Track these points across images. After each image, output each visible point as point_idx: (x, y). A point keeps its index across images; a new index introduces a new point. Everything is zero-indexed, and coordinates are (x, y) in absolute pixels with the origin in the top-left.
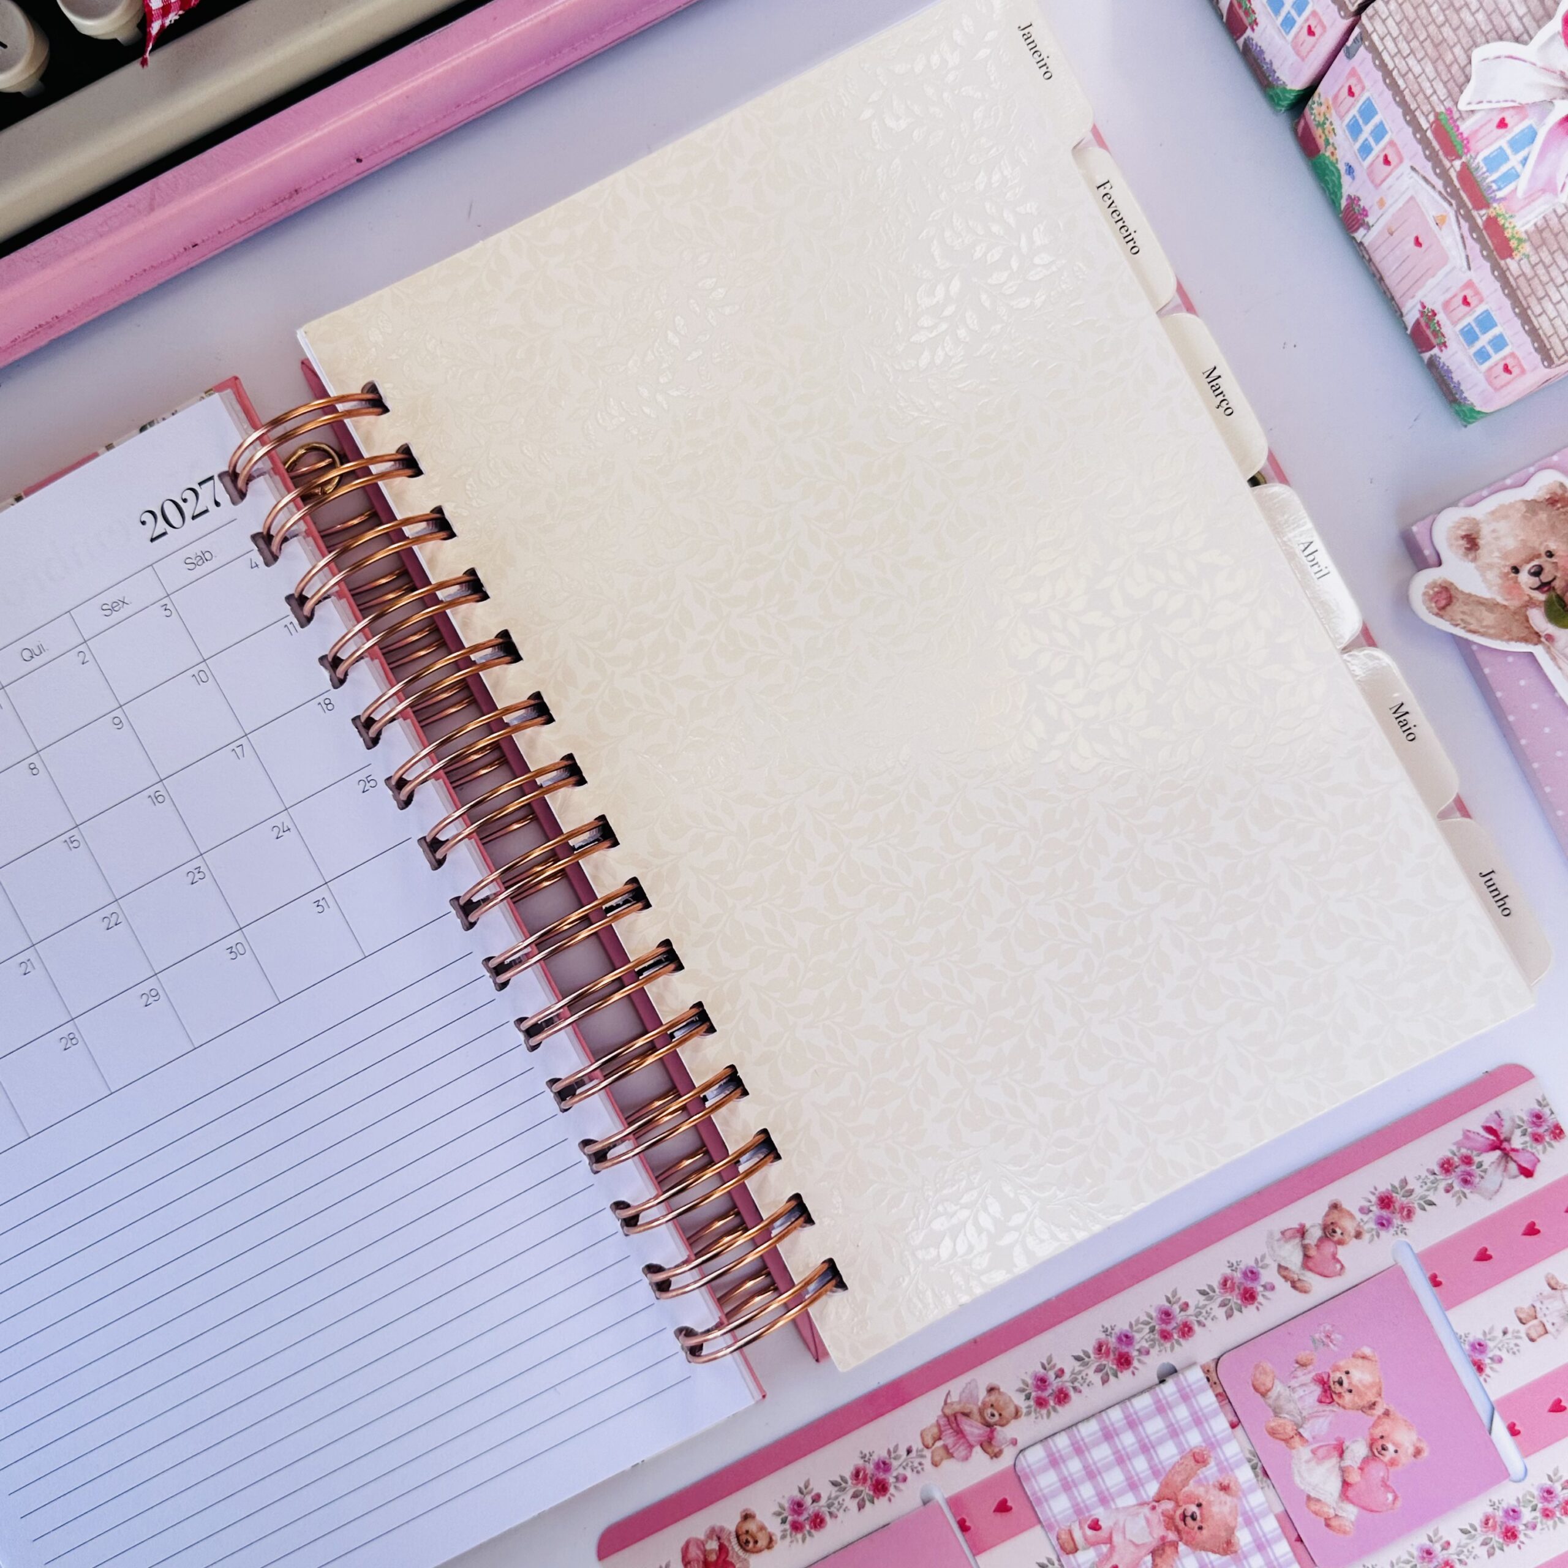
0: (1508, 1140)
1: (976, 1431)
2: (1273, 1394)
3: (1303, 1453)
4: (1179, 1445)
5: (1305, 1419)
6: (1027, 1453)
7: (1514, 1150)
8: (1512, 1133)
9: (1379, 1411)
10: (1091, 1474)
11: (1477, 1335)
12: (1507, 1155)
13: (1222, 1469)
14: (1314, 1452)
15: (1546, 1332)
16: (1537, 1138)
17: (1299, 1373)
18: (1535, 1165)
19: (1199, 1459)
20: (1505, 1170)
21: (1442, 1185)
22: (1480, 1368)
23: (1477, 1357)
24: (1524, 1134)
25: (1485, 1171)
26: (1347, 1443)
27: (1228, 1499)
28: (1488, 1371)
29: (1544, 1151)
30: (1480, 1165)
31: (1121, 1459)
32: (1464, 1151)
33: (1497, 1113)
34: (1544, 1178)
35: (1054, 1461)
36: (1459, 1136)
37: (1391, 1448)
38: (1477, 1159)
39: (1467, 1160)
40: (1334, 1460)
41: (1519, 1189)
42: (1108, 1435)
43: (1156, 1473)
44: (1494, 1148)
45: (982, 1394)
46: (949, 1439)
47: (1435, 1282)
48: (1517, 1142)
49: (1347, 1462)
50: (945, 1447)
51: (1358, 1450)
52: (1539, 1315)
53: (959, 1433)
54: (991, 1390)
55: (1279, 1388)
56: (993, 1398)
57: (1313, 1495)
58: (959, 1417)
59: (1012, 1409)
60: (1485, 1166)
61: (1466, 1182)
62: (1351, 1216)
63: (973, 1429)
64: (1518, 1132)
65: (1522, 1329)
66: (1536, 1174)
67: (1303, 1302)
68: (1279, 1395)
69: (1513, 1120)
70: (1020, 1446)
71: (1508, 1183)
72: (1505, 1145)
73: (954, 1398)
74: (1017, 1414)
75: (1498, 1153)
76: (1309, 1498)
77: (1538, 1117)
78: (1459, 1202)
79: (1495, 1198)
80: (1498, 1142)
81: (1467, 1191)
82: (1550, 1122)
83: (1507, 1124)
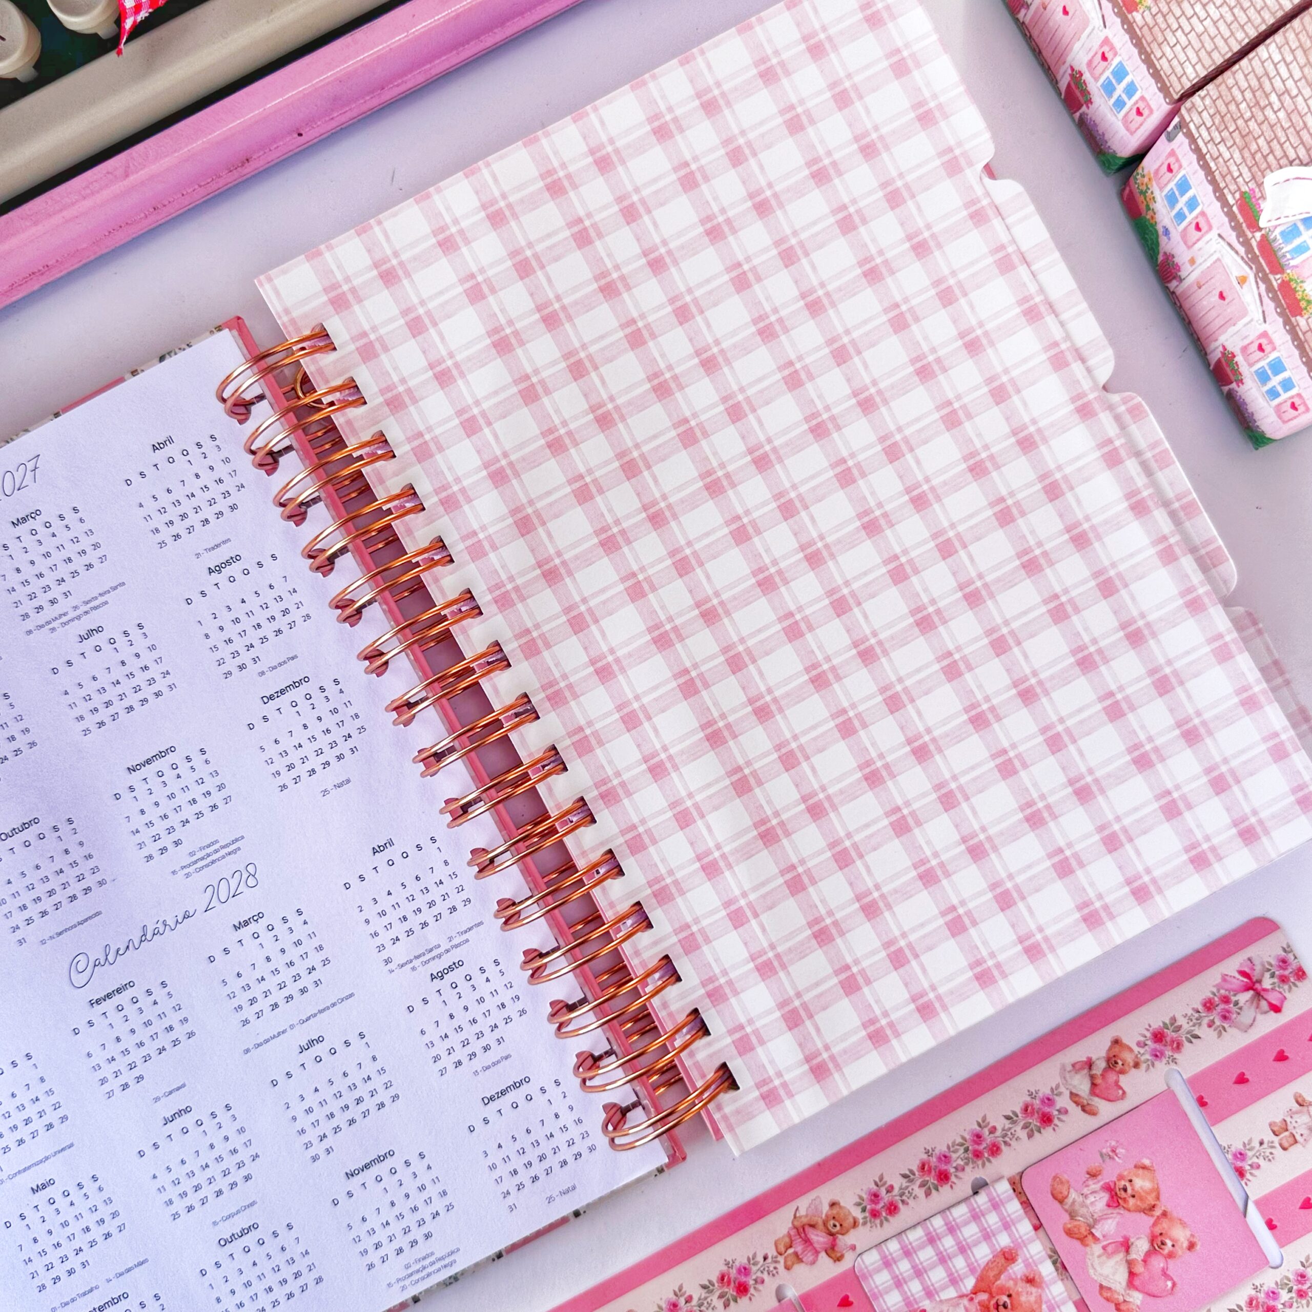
0: (1259, 981)
1: (821, 1239)
2: (1069, 1201)
3: (1097, 1249)
4: (992, 1246)
5: (1096, 1221)
6: (864, 1256)
7: (1265, 990)
8: (1263, 975)
9: (1158, 1212)
10: (919, 1273)
11: (1238, 1146)
12: (1259, 995)
13: (1027, 1265)
14: (1104, 1248)
15: (1296, 1142)
16: (1284, 980)
17: (1090, 1182)
18: (1282, 1004)
19: (1008, 1256)
20: (1257, 1007)
21: (1205, 1021)
22: (1241, 1173)
23: (1239, 1164)
24: (1273, 976)
25: (1241, 1008)
26: (1132, 1240)
27: (1034, 1290)
28: (1248, 1176)
29: (1290, 990)
30: (1236, 1003)
31: (943, 1259)
32: (1223, 992)
33: (1250, 959)
34: (1290, 1012)
35: (888, 1263)
36: (1218, 980)
37: (1169, 1243)
38: (1234, 999)
39: (1226, 1000)
40: (1121, 1256)
41: (1268, 1023)
42: (932, 1240)
43: (972, 1270)
44: (1247, 988)
45: (825, 1208)
46: (799, 1248)
47: (1202, 1103)
48: (1267, 983)
49: (1133, 1256)
50: (796, 1254)
51: (1141, 1246)
52: (1290, 1127)
53: (807, 1241)
54: (833, 1205)
55: (1073, 1195)
56: (834, 1212)
57: (1104, 1284)
58: (807, 1229)
59: (851, 1220)
60: (1241, 1004)
61: (1225, 1018)
62: (1131, 1050)
63: (819, 1238)
64: (1267, 975)
65: (1276, 1139)
66: (1284, 1010)
67: (1093, 1122)
68: (1074, 1202)
69: (1263, 965)
70: (858, 1250)
71: (1260, 1017)
72: (1257, 986)
73: (802, 1212)
74: (855, 1224)
75: (1251, 993)
76: (1101, 1287)
77: (1284, 962)
78: (1220, 1035)
79: (1250, 1031)
80: (1251, 984)
81: (1226, 1025)
82: (1294, 965)
83: (1258, 968)
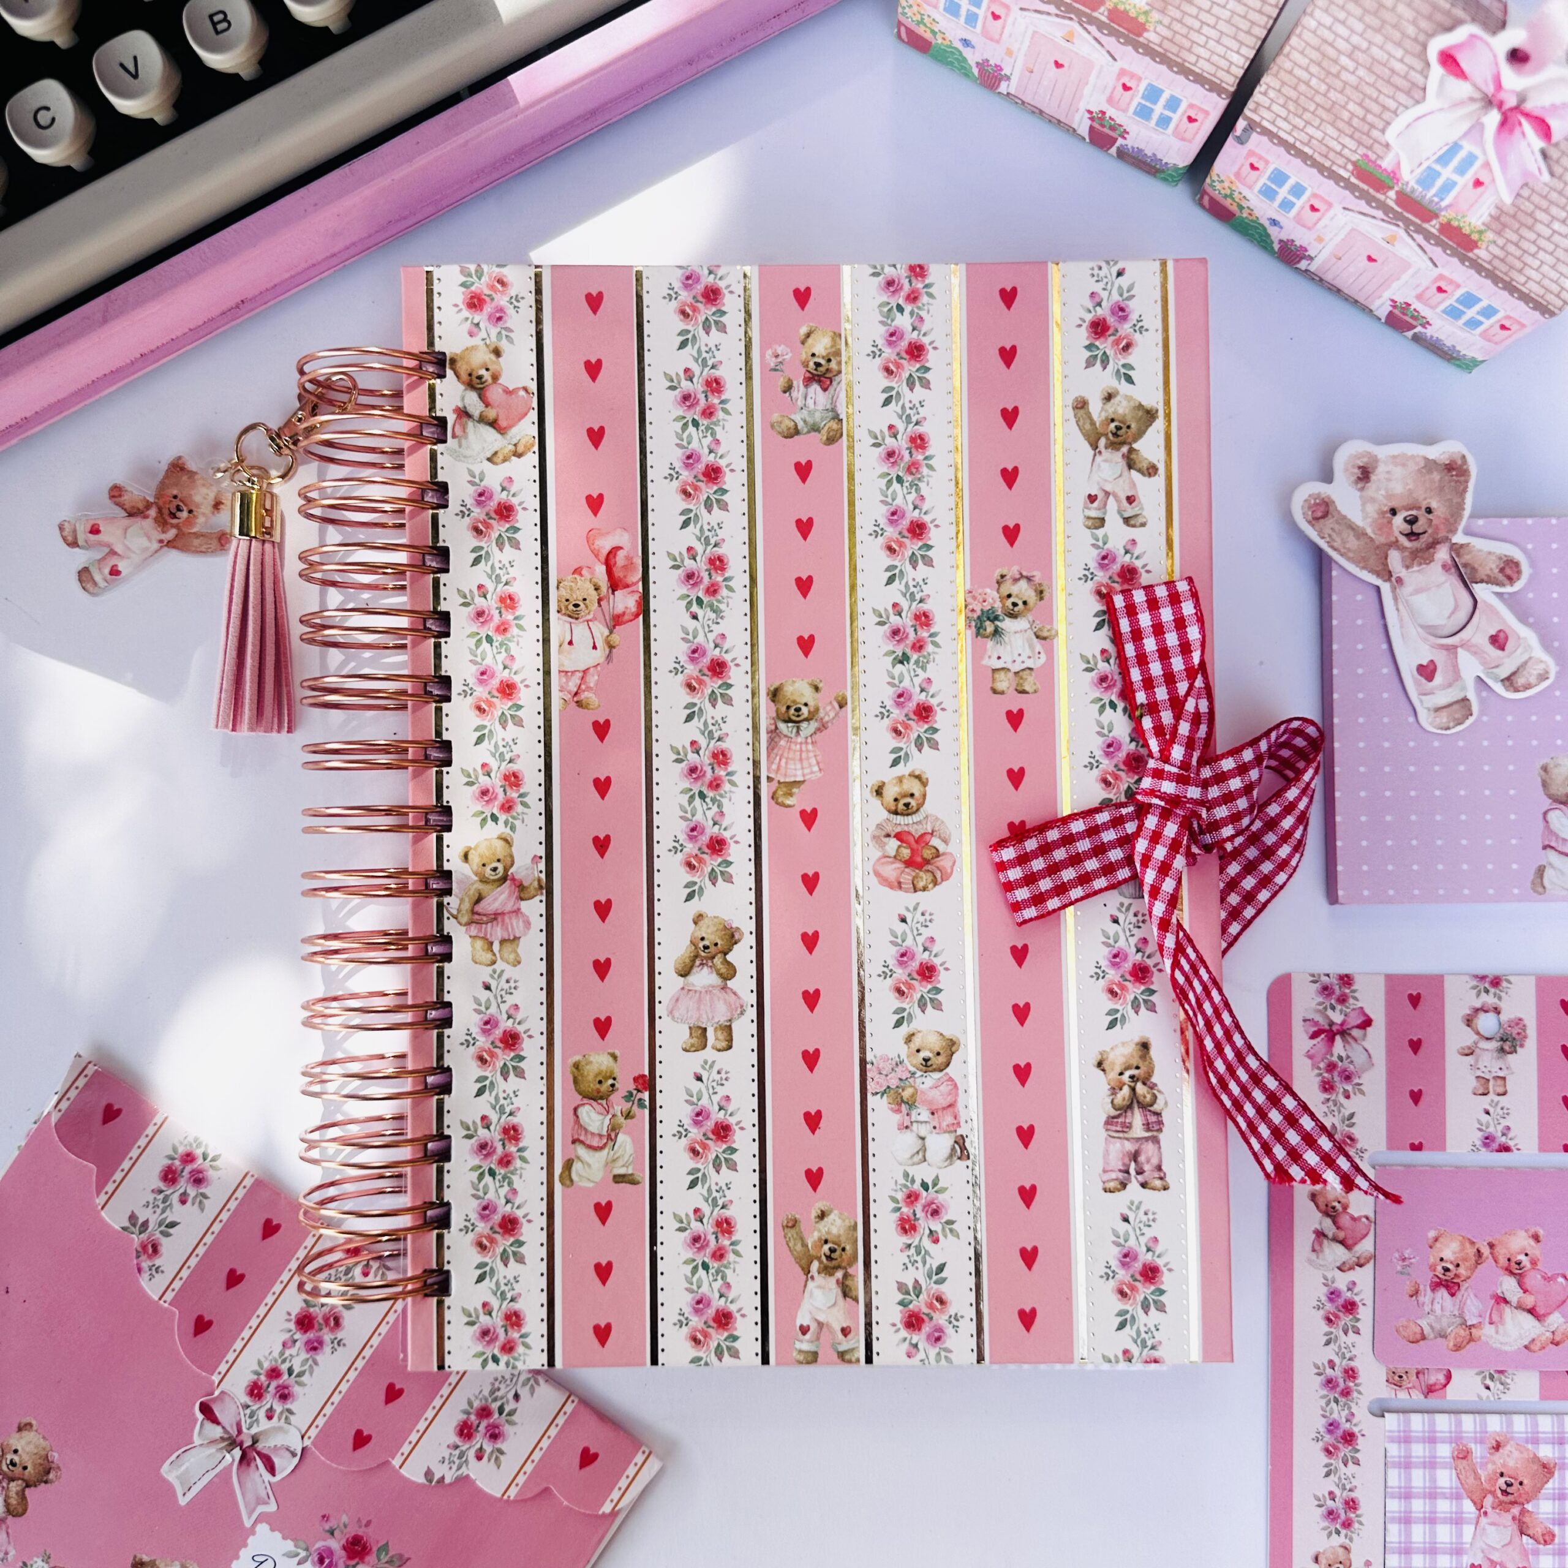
0: (1332, 1023)
3: (1488, 1332)
4: (1442, 1465)
5: (1461, 1315)
7: (1342, 1024)
8: (1327, 1017)
9: (1486, 1251)
12: (1344, 1032)
15: (1503, 1079)
16: (1342, 1000)
17: (1421, 1299)
18: (1365, 1015)
19: (1461, 1454)
20: (1355, 1040)
21: (1341, 1099)
22: (1506, 1148)
23: (1496, 1145)
24: (1333, 1008)
25: (1348, 1057)
26: (1499, 1292)
27: (1508, 1448)
28: (1511, 1143)
29: (1356, 999)
30: (1340, 1058)
32: (1322, 1065)
33: (1305, 1020)
34: (1377, 1011)
36: (1309, 1062)
37: (1521, 1257)
38: (1335, 1059)
39: (1331, 1067)
40: (1507, 1310)
41: (1376, 1039)
44: (1331, 1040)
47: (1417, 1147)
48: (1337, 1017)
49: (1514, 1299)
51: (1509, 1286)
52: (1487, 1076)
55: (1425, 1323)
57: (1525, 1342)
60: (1343, 1054)
61: (1348, 1078)
64: (1330, 1012)
66: (1372, 1016)
69: (1319, 1011)
71: (1366, 1044)
72: (1335, 1028)
75: (1338, 1038)
76: (1526, 1347)
77: (1326, 990)
78: (1362, 1093)
79: (1374, 1060)
80: (1328, 1033)
81: (1356, 1081)
82: (1334, 981)
83: (1318, 1018)
